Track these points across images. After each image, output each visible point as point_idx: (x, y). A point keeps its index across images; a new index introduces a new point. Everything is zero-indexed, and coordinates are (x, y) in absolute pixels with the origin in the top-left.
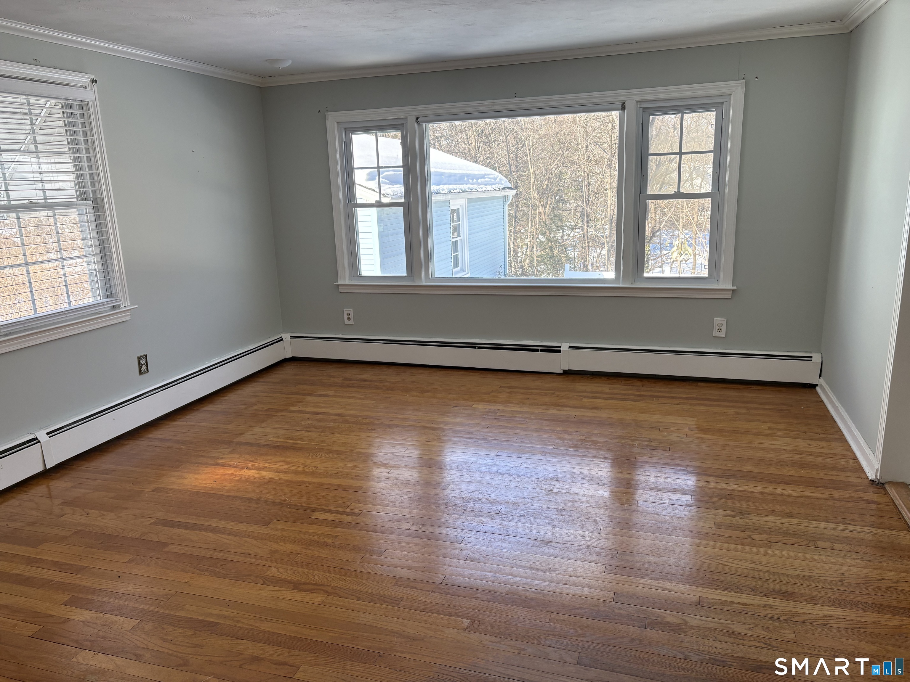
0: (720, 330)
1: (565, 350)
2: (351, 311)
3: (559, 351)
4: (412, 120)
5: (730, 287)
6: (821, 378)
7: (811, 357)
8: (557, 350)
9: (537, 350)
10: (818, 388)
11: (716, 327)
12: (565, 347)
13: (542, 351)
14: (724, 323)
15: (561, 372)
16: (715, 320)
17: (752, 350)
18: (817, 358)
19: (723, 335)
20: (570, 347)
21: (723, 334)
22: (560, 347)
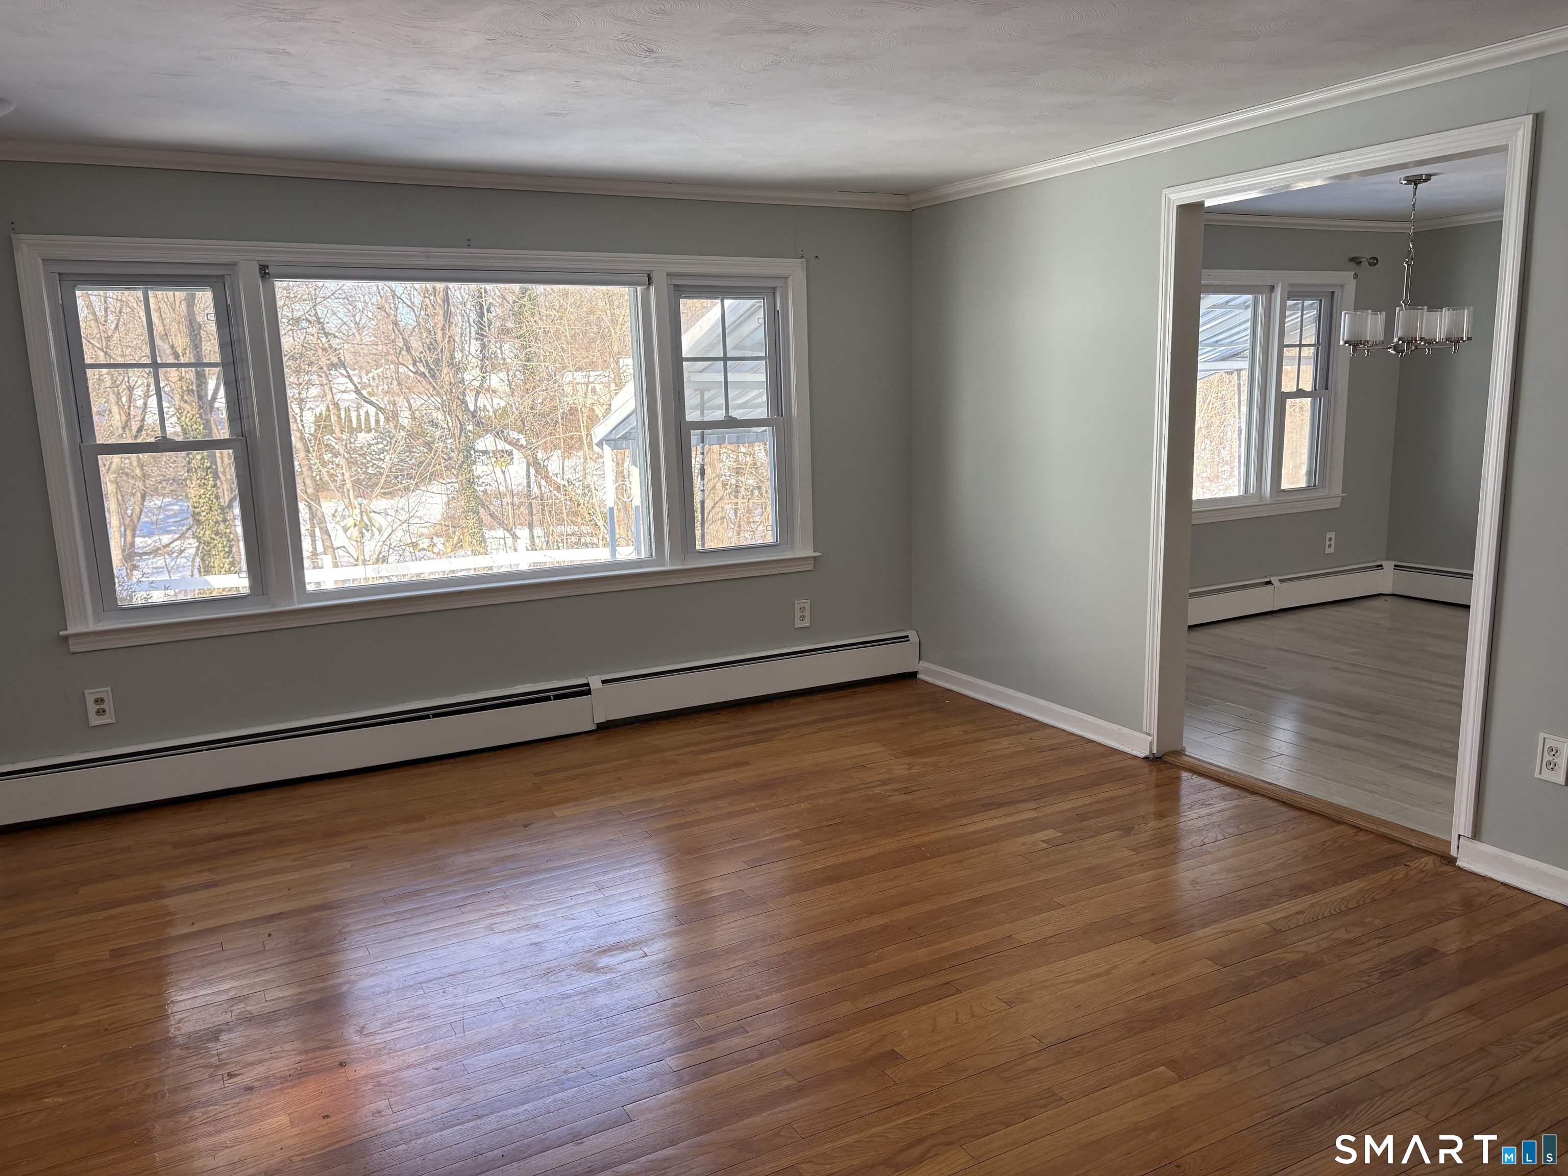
0: (802, 618)
1: (598, 689)
2: (105, 692)
3: (589, 692)
4: (248, 271)
5: (811, 553)
6: (921, 662)
7: (907, 637)
8: (584, 691)
9: (548, 699)
10: (920, 676)
11: (798, 614)
12: (595, 682)
13: (557, 697)
14: (808, 606)
15: (594, 727)
16: (796, 604)
17: (841, 640)
18: (913, 636)
19: (808, 625)
20: (604, 682)
21: (806, 623)
22: (587, 685)
